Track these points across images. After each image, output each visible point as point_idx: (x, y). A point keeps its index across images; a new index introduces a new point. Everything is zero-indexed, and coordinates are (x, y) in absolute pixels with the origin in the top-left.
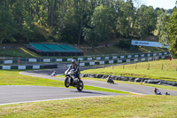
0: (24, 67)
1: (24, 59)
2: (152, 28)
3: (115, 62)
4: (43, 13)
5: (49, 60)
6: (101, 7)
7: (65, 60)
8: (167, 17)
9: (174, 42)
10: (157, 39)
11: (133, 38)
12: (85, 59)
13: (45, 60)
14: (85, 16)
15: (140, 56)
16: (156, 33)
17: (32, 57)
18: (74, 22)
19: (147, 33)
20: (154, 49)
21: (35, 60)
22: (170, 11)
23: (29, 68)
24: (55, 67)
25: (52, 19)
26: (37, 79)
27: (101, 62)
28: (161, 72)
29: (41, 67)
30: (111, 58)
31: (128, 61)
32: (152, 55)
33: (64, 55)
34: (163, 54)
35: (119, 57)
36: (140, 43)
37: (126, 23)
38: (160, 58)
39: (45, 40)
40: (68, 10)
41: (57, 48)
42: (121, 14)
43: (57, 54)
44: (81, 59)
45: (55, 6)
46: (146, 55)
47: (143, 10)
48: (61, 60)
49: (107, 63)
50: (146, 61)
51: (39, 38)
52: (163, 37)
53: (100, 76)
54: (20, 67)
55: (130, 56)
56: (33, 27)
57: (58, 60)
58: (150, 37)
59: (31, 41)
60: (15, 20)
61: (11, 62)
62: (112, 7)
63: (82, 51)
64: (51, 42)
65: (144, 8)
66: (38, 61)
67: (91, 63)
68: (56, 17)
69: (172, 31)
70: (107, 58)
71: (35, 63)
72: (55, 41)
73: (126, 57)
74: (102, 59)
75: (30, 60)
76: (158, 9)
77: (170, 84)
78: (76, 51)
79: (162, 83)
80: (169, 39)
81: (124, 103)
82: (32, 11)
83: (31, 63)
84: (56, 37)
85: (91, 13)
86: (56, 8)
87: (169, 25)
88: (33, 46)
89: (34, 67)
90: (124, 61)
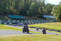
0: (6, 23)
1: (6, 21)
2: (51, 11)
3: (38, 23)
4: (13, 5)
5: (15, 21)
6: (33, 3)
7: (20, 21)
8: (56, 8)
9: (58, 16)
10: (52, 15)
11: (44, 14)
12: (27, 21)
13: (13, 21)
14: (28, 6)
15: (46, 21)
16: (52, 13)
17: (9, 20)
18: (24, 8)
19: (49, 13)
20: (51, 19)
21: (10, 21)
22: (57, 6)
23: (8, 24)
24: (17, 23)
25: (16, 7)
26: (10, 27)
27: (33, 23)
28: (53, 26)
29: (12, 24)
30: (36, 21)
31: (42, 22)
32: (50, 21)
33: (20, 19)
34: (54, 20)
35: (39, 21)
36: (46, 16)
37: (42, 9)
38: (53, 22)
39: (14, 14)
40: (22, 4)
41: (18, 17)
42: (40, 6)
43: (18, 19)
44: (26, 21)
45: (18, 2)
46: (48, 21)
47: (48, 5)
48: (19, 21)
49: (35, 23)
50: (48, 23)
51: (12, 13)
52: (54, 15)
53: (32, 27)
54: (5, 23)
55: (43, 21)
56: (10, 9)
57: (18, 21)
58: (50, 14)
59: (9, 14)
60: (4, 7)
61: (2, 21)
62: (37, 3)
63: (26, 18)
64: (16, 15)
65: (48, 4)
66: (11, 21)
67: (29, 23)
68: (18, 6)
69: (58, 13)
70: (35, 21)
71: (10, 22)
72: (17, 14)
73: (41, 21)
74: (33, 21)
75: (8, 21)
76: (53, 5)
77: (56, 31)
78: (24, 18)
79: (53, 30)
80: (56, 15)
81: (40, 37)
82: (10, 4)
83: (9, 22)
84: (18, 13)
85: (30, 5)
86: (18, 3)
87: (57, 11)
88: (9, 16)
89: (10, 23)
90: (41, 22)
